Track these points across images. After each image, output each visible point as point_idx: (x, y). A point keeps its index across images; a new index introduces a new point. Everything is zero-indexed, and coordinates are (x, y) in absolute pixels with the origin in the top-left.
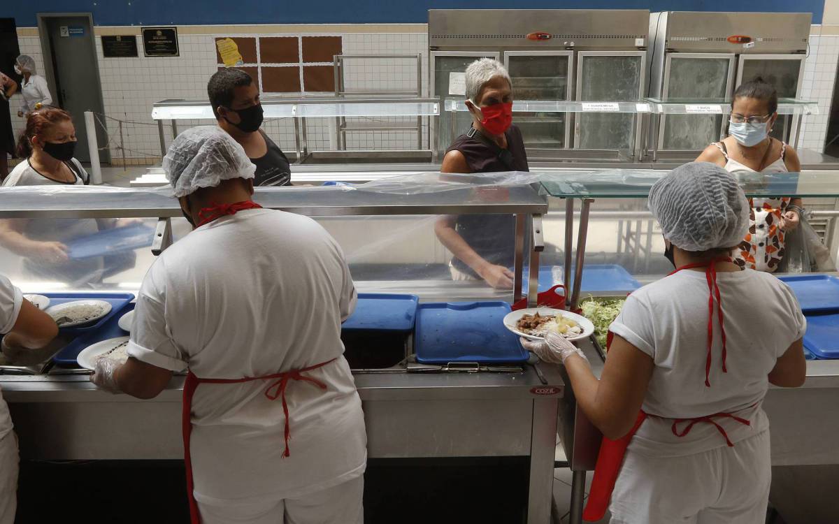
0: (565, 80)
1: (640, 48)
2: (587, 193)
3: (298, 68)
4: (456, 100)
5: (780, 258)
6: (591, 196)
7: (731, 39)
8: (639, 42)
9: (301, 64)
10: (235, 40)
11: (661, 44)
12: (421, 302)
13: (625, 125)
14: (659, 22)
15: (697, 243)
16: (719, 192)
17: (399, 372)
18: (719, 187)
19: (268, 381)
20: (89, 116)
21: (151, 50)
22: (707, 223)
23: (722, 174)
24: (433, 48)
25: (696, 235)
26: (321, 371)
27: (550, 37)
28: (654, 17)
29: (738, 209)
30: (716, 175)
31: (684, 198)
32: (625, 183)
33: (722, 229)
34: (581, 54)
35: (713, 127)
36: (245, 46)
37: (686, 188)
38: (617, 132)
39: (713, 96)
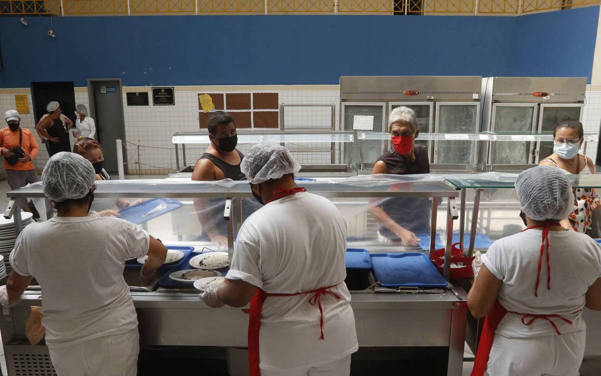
0: (428, 120)
1: (476, 100)
2: (479, 186)
3: (250, 112)
4: (364, 132)
5: (591, 229)
6: (481, 187)
7: (535, 94)
8: (475, 96)
9: (252, 110)
10: (210, 95)
11: (489, 98)
12: (370, 253)
13: (467, 149)
14: (488, 84)
15: (538, 216)
16: (556, 189)
17: (370, 293)
18: (556, 186)
19: (308, 295)
20: (119, 142)
21: (157, 101)
22: (546, 206)
23: (560, 177)
24: (343, 100)
25: (537, 211)
26: (337, 288)
27: (418, 93)
28: (484, 80)
29: (566, 200)
30: (555, 178)
31: (534, 189)
32: (499, 181)
33: (554, 211)
34: (438, 104)
35: (525, 150)
36: (217, 99)
37: (536, 184)
38: (462, 153)
39: (524, 130)
